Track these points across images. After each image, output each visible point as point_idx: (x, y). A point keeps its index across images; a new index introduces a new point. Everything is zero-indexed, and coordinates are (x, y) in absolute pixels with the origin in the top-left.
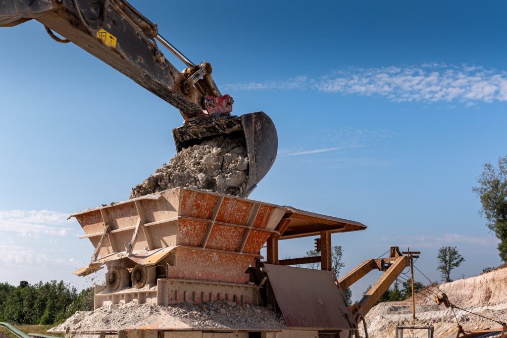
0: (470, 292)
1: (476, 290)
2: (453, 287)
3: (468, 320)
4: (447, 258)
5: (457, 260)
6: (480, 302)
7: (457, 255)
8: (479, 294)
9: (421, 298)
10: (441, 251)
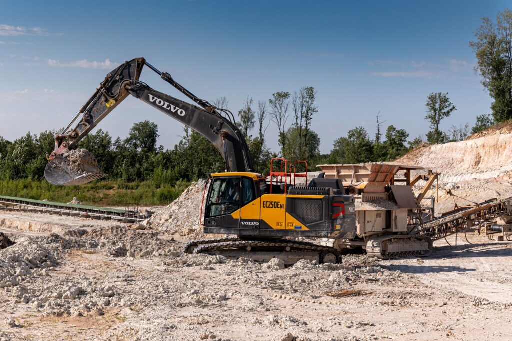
0: (461, 155)
1: (467, 154)
2: (445, 150)
3: (458, 187)
4: (437, 106)
5: (448, 109)
6: (470, 167)
7: (449, 103)
8: (470, 159)
9: (413, 160)
10: (430, 98)
